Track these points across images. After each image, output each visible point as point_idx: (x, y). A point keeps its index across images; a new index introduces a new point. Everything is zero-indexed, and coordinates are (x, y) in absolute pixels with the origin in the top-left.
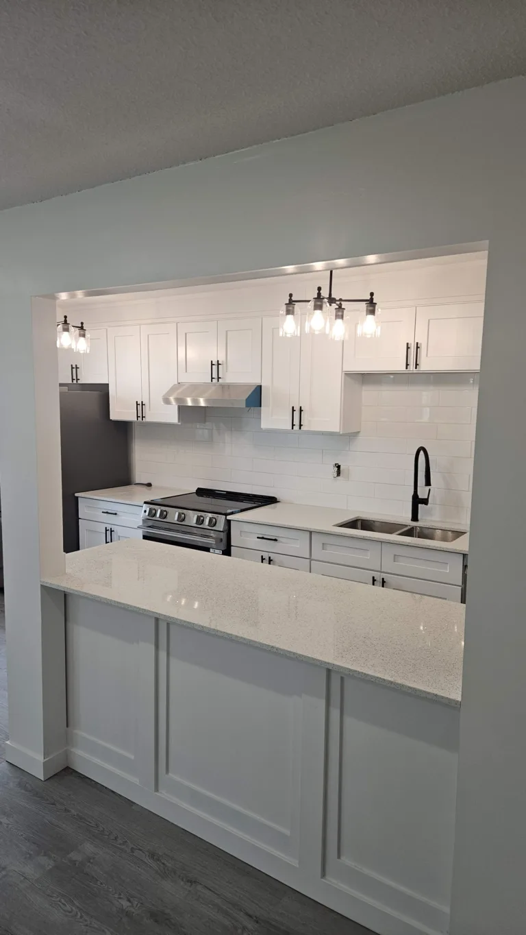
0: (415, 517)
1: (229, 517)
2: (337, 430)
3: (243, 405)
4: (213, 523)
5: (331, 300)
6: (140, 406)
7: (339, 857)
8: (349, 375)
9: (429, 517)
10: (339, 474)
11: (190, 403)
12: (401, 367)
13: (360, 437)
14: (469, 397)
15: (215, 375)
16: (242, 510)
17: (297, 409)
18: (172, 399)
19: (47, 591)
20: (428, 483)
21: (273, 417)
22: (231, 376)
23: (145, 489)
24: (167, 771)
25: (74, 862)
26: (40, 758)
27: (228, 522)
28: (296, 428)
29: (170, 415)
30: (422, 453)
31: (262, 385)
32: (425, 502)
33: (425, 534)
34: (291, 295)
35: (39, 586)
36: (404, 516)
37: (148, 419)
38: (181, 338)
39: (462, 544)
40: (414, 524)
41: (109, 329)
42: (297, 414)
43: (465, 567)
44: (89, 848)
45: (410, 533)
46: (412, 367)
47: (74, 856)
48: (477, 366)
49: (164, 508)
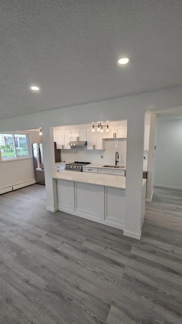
0: (116, 165)
1: (82, 166)
2: (102, 149)
3: (84, 145)
4: (79, 168)
5: (101, 126)
6: (63, 146)
7: (107, 217)
8: (103, 139)
9: (118, 164)
10: (102, 158)
11: (72, 145)
12: (113, 137)
13: (106, 151)
14: (125, 143)
15: (78, 140)
16: (84, 165)
17: (94, 145)
18: (69, 144)
19: (53, 179)
20: (118, 158)
21: (89, 147)
22: (81, 140)
23: (64, 162)
24: (77, 208)
25: (63, 223)
26: (54, 209)
27: (82, 167)
28: (94, 149)
29: (69, 147)
30: (117, 153)
31: (87, 141)
32: (118, 162)
33: (118, 167)
34: (93, 125)
35: (52, 179)
36: (114, 165)
37: (65, 148)
38: (71, 133)
39: (125, 169)
40: (116, 166)
41: (56, 131)
42: (94, 146)
43: (125, 172)
44: (65, 221)
45: (115, 167)
46: (115, 137)
47: (63, 222)
48: (126, 137)
49: (69, 165)
